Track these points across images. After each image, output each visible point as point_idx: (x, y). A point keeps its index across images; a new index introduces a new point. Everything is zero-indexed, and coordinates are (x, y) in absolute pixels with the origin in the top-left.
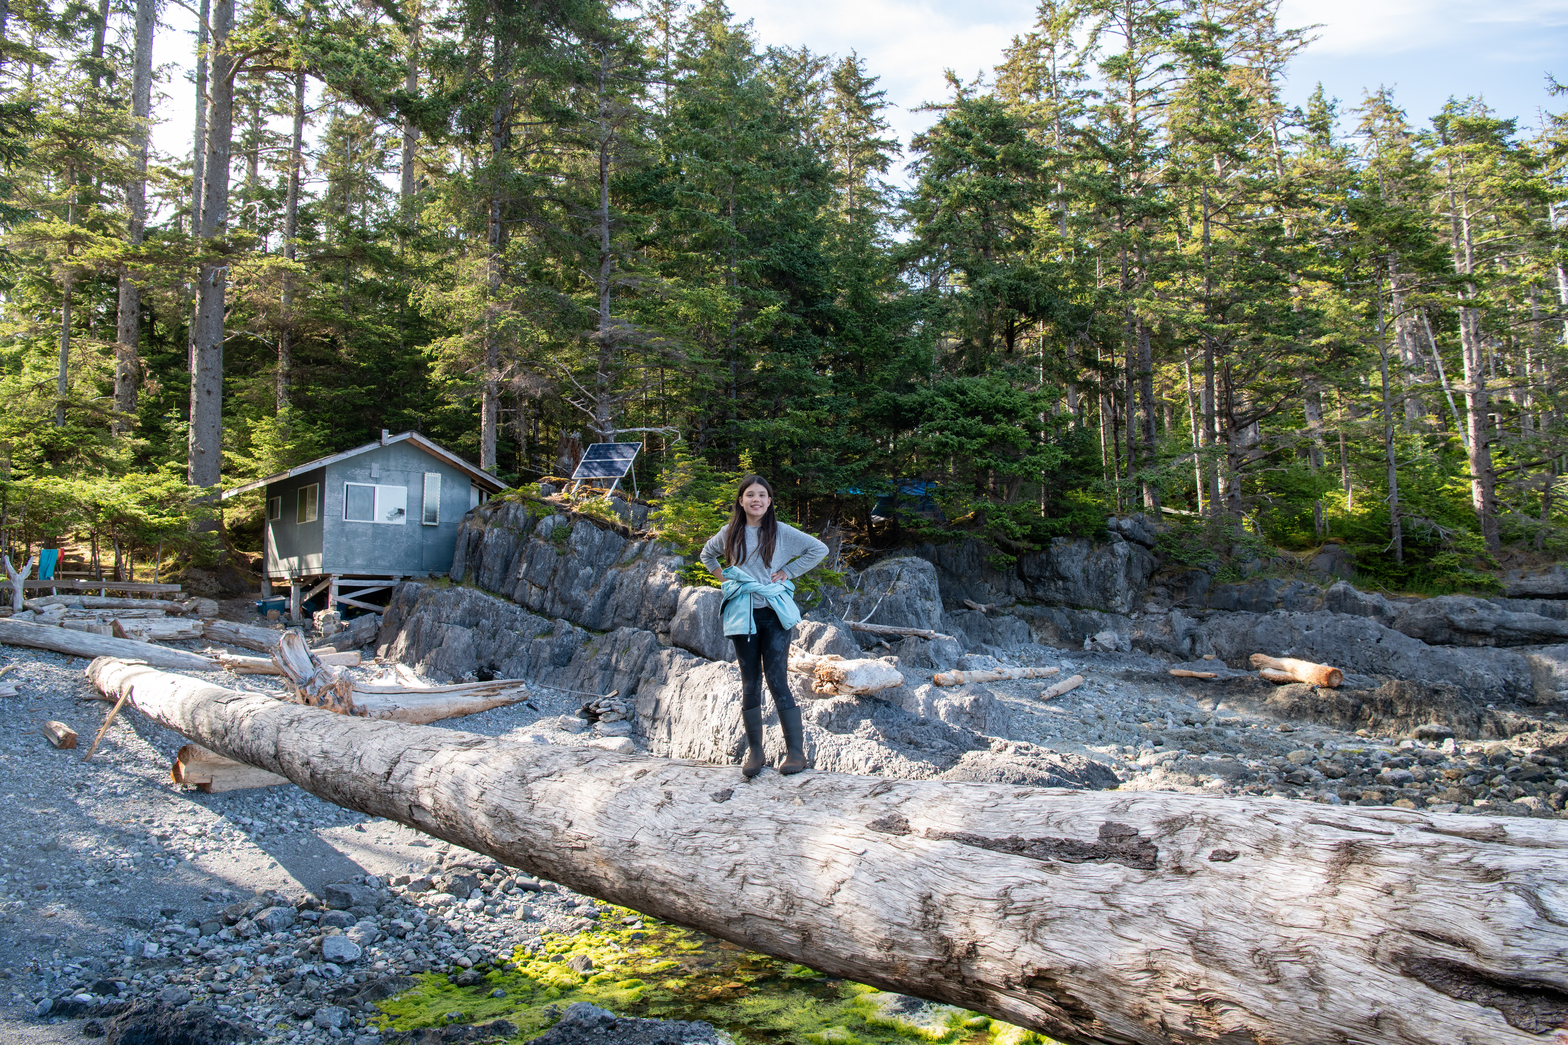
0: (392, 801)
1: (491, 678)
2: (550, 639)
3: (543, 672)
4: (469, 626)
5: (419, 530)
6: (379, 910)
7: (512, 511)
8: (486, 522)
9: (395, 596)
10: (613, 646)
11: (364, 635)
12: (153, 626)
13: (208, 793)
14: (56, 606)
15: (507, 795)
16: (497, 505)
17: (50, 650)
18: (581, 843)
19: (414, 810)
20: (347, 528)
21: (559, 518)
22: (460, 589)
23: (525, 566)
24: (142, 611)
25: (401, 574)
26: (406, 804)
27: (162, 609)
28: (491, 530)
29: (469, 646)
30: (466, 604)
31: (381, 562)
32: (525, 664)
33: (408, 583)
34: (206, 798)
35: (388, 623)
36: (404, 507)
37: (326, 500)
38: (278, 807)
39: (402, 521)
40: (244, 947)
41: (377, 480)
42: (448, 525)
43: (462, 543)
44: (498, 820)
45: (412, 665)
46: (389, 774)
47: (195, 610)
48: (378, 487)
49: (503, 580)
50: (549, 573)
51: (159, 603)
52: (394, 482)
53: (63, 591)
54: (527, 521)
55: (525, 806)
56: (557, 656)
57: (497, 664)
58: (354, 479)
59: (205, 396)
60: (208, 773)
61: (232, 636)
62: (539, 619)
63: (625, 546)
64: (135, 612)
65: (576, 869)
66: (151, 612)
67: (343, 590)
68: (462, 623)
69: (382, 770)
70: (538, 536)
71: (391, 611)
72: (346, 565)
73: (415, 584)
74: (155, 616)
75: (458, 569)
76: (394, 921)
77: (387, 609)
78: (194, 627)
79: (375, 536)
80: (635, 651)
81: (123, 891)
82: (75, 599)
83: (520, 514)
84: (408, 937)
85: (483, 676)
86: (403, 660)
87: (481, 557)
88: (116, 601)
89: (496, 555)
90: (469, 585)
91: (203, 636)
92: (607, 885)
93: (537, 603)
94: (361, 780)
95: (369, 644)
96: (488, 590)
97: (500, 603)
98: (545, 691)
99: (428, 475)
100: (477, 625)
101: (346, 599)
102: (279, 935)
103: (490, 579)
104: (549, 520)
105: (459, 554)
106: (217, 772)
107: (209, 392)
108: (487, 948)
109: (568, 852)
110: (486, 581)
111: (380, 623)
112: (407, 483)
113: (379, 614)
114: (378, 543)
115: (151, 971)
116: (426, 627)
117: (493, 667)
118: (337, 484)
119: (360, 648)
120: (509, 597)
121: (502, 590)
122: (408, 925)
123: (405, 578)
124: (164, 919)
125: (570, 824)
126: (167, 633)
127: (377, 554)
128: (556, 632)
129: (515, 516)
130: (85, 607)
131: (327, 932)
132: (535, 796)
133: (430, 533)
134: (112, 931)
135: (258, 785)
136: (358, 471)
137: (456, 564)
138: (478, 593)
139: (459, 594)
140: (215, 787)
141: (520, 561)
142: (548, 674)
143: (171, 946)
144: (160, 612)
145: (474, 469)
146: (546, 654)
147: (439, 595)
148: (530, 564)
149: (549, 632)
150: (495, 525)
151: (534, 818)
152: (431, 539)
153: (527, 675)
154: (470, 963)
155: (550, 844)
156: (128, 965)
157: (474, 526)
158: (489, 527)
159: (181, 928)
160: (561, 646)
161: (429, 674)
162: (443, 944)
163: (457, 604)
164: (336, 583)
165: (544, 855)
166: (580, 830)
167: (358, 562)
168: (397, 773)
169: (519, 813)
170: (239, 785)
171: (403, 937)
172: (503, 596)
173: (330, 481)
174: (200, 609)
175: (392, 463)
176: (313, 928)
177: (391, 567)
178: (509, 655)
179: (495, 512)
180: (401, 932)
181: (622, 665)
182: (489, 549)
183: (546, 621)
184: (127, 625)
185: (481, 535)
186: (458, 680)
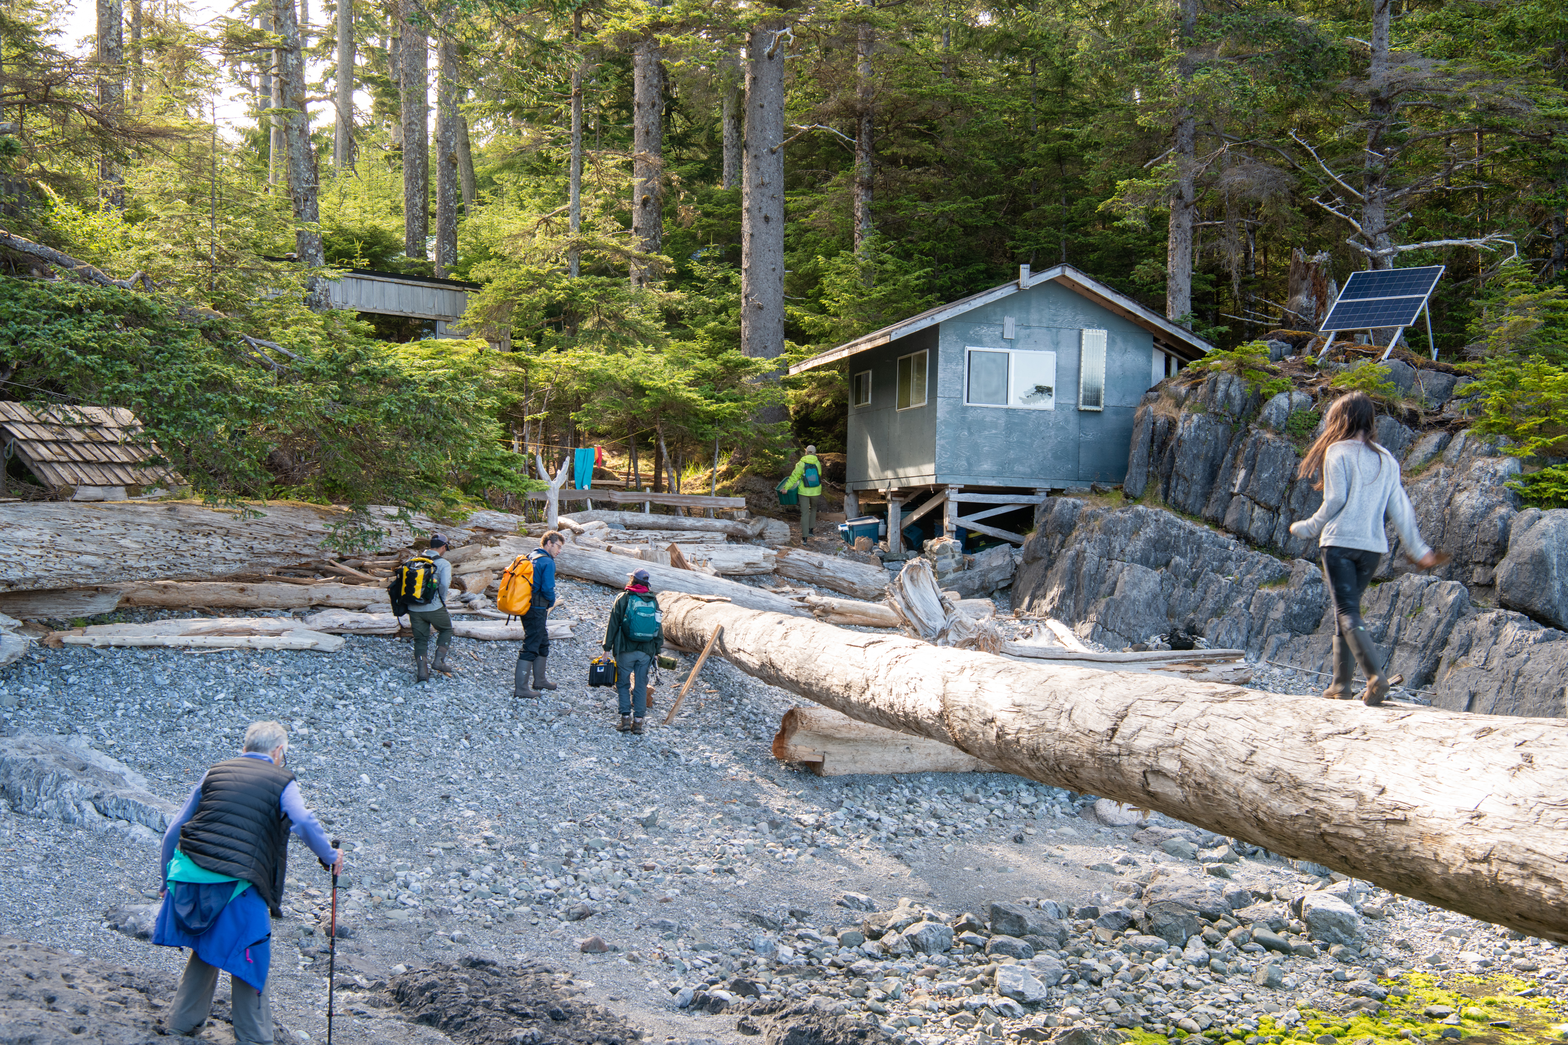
0: (1117, 767)
1: (1190, 646)
2: (1283, 590)
3: (1273, 640)
4: (1156, 566)
5: (1073, 418)
6: (1062, 944)
7: (1222, 387)
8: (1179, 405)
9: (1039, 519)
10: (1393, 604)
11: (995, 576)
12: (714, 555)
13: (819, 775)
14: (595, 523)
15: (1287, 755)
16: (1196, 378)
17: (596, 582)
18: (1399, 815)
19: (1150, 778)
20: (970, 416)
21: (1298, 397)
22: (1140, 508)
23: (1242, 474)
24: (698, 534)
25: (1047, 486)
26: (1139, 770)
27: (722, 531)
28: (1188, 417)
29: (1155, 596)
30: (1149, 532)
31: (1018, 468)
32: (1244, 628)
33: (1060, 499)
34: (817, 782)
35: (1031, 559)
36: (1050, 382)
37: (940, 375)
38: (909, 802)
39: (1047, 403)
40: (896, 965)
41: (1012, 343)
42: (1117, 410)
43: (1140, 437)
44: (1275, 787)
45: (1070, 623)
46: (1114, 731)
47: (761, 536)
48: (1014, 354)
49: (1206, 496)
50: (1282, 485)
51: (719, 523)
52: (1036, 345)
53: (597, 505)
54: (1245, 401)
55: (1317, 768)
56: (1295, 617)
57: (1199, 626)
58: (979, 342)
59: (761, 225)
60: (820, 749)
61: (814, 572)
62: (1265, 558)
63: (1412, 441)
64: (688, 535)
65: (1391, 849)
66: (709, 535)
67: (964, 509)
68: (1144, 561)
69: (1104, 726)
70: (1265, 425)
71: (1037, 541)
72: (969, 472)
73: (1071, 500)
74: (714, 541)
75: (1135, 478)
76: (1083, 961)
77: (1031, 536)
78: (766, 558)
79: (1010, 428)
80: (1431, 613)
81: (740, 882)
82: (616, 516)
83: (1234, 391)
84: (1106, 983)
85: (1177, 643)
86: (1055, 613)
87: (1172, 458)
88: (664, 519)
89: (1196, 457)
90: (1154, 503)
91: (776, 571)
92: (1437, 870)
93: (1262, 533)
94: (1073, 739)
95: (1003, 590)
96: (1182, 510)
97: (1203, 530)
98: (1276, 671)
99: (1087, 333)
100: (1167, 565)
101: (968, 522)
102: (937, 957)
103: (1187, 495)
104: (1282, 400)
105: (1137, 453)
106: (831, 748)
107: (767, 219)
108: (1219, 1012)
109: (1380, 827)
110: (1180, 498)
111: (1019, 559)
112: (1055, 345)
113: (1016, 545)
114: (1014, 438)
115: (791, 978)
116: (1087, 567)
117: (1193, 631)
118: (954, 350)
119: (990, 595)
120: (1216, 523)
121: (1208, 512)
122: (1103, 968)
123: (1053, 492)
124: (794, 921)
125: (1383, 791)
126: (731, 565)
127: (1012, 454)
128: (1294, 580)
129: (1227, 395)
130: (627, 527)
131: (997, 960)
132: (1328, 757)
133: (1090, 422)
134: (737, 926)
135: (880, 770)
136: (984, 330)
137: (1133, 470)
138: (1168, 515)
139: (1138, 515)
140: (828, 768)
141: (1234, 467)
142: (1282, 645)
143: (808, 953)
144: (720, 536)
145: (1158, 322)
146: (1278, 612)
147: (1109, 516)
148: (1251, 470)
149: (1282, 578)
150: (1193, 409)
151: (1329, 784)
152: (1092, 432)
153: (1247, 645)
154: (1196, 1027)
155: (1353, 817)
156: (763, 967)
157: (1162, 410)
158: (1184, 412)
159: (815, 933)
160: (1302, 601)
161: (1096, 637)
162: (1156, 999)
163: (1136, 531)
164: (954, 498)
165: (1342, 831)
166: (1397, 798)
167: (986, 466)
168: (1125, 729)
169: (1305, 778)
170: (857, 769)
171: (1098, 983)
172: (1207, 521)
173: (946, 346)
174: (767, 533)
175: (1034, 316)
176: (978, 955)
177: (1032, 476)
178: (1217, 613)
179: (1194, 387)
180: (1095, 976)
181: (1407, 635)
182: (1185, 447)
183: (1278, 562)
184: (687, 552)
185: (1172, 424)
186: (1141, 647)
